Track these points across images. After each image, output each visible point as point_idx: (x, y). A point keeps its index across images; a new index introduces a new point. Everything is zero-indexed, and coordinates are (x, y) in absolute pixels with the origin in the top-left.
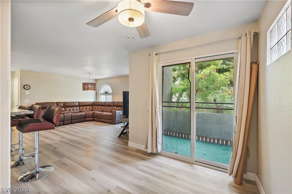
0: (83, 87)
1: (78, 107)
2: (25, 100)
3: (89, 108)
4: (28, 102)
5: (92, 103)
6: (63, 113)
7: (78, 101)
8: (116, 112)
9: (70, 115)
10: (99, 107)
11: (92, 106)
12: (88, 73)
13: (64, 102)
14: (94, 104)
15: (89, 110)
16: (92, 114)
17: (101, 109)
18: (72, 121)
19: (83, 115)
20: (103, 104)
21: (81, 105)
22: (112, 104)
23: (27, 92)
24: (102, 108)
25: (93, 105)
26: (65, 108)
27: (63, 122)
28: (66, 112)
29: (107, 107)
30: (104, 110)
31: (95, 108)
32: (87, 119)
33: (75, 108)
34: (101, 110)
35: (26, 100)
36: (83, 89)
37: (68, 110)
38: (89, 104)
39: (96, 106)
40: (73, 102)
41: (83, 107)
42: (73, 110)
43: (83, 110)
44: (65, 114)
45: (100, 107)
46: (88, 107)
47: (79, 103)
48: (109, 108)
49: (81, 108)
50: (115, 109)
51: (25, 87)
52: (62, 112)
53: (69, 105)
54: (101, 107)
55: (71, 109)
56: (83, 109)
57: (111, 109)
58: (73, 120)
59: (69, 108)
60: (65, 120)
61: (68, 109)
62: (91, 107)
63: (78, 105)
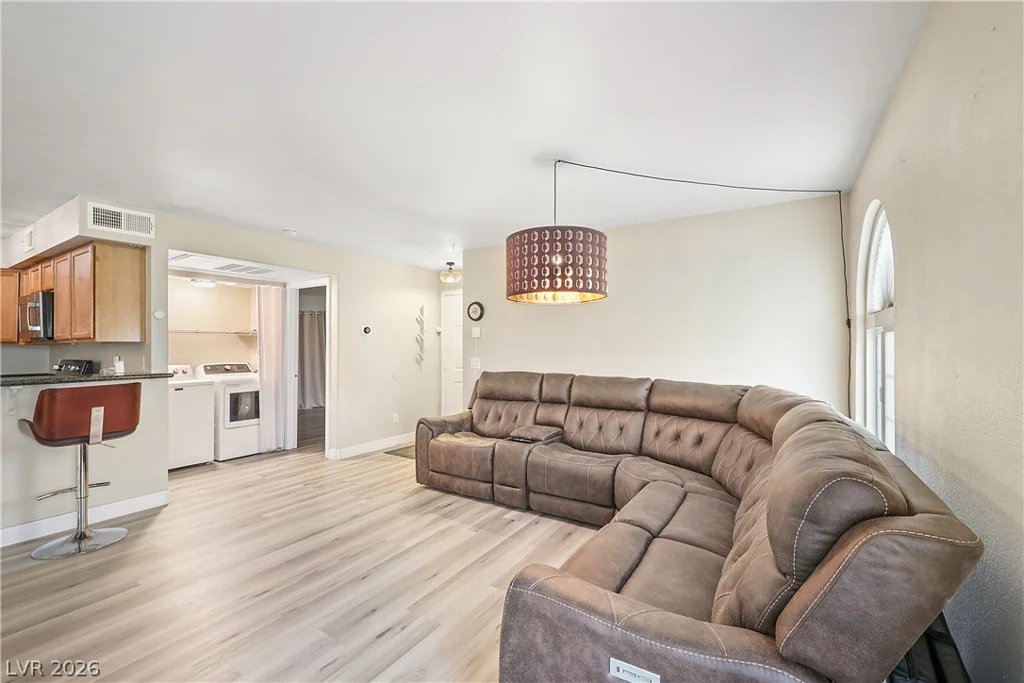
1: (639, 416)
3: (700, 440)
4: (479, 367)
7: (647, 377)
9: (521, 453)
18: (532, 494)
21: (661, 403)
23: (476, 330)
33: (617, 420)
35: (474, 359)
41: (663, 421)
43: (656, 446)
46: (691, 428)
47: (653, 387)
49: (653, 423)
51: (472, 312)
55: (595, 418)
56: (658, 434)
62: (711, 429)
63: (643, 404)
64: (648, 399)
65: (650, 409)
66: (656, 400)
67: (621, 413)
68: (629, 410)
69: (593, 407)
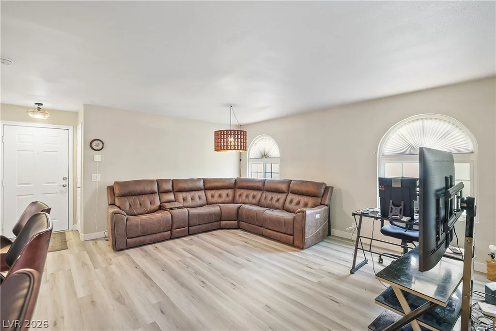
0: (215, 143)
1: (203, 192)
2: (93, 175)
3: (228, 195)
4: (100, 180)
5: (233, 181)
6: (171, 209)
7: (202, 178)
8: (304, 212)
9: (185, 212)
10: (249, 192)
11: (232, 190)
12: (226, 105)
13: (173, 181)
14: (239, 184)
15: (227, 199)
16: (234, 212)
17: (254, 197)
18: (190, 228)
19: (215, 214)
20: (260, 185)
21: (209, 186)
22: (284, 187)
23: (98, 157)
24: (258, 194)
25: (236, 185)
26: (176, 194)
27: (170, 232)
28: (176, 205)
29: (270, 195)
30: (263, 200)
31: (240, 195)
32: (223, 223)
33: (196, 194)
34: (254, 201)
35: (96, 175)
36: (215, 146)
37: (181, 199)
38: (226, 184)
39: (242, 191)
40: (192, 180)
41: (213, 192)
42: (192, 199)
43: (213, 200)
44: (175, 212)
45: (252, 193)
46: (224, 192)
47: (205, 181)
48: (276, 196)
49: (209, 193)
50: (302, 204)
51: (94, 145)
52: (168, 206)
53: (183, 186)
54: (255, 193)
55: (189, 195)
56: (212, 196)
57: (281, 201)
58: (191, 226)
59: (184, 194)
60: (175, 226)
61: (181, 196)
62: (230, 192)
63: (203, 188)
64: (204, 185)
65: (206, 189)
66: (208, 185)
67: (197, 192)
68: (199, 190)
69: (186, 191)
